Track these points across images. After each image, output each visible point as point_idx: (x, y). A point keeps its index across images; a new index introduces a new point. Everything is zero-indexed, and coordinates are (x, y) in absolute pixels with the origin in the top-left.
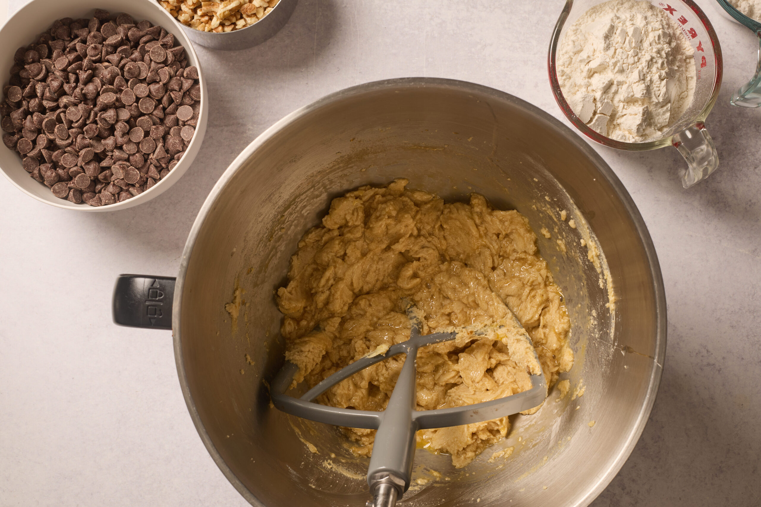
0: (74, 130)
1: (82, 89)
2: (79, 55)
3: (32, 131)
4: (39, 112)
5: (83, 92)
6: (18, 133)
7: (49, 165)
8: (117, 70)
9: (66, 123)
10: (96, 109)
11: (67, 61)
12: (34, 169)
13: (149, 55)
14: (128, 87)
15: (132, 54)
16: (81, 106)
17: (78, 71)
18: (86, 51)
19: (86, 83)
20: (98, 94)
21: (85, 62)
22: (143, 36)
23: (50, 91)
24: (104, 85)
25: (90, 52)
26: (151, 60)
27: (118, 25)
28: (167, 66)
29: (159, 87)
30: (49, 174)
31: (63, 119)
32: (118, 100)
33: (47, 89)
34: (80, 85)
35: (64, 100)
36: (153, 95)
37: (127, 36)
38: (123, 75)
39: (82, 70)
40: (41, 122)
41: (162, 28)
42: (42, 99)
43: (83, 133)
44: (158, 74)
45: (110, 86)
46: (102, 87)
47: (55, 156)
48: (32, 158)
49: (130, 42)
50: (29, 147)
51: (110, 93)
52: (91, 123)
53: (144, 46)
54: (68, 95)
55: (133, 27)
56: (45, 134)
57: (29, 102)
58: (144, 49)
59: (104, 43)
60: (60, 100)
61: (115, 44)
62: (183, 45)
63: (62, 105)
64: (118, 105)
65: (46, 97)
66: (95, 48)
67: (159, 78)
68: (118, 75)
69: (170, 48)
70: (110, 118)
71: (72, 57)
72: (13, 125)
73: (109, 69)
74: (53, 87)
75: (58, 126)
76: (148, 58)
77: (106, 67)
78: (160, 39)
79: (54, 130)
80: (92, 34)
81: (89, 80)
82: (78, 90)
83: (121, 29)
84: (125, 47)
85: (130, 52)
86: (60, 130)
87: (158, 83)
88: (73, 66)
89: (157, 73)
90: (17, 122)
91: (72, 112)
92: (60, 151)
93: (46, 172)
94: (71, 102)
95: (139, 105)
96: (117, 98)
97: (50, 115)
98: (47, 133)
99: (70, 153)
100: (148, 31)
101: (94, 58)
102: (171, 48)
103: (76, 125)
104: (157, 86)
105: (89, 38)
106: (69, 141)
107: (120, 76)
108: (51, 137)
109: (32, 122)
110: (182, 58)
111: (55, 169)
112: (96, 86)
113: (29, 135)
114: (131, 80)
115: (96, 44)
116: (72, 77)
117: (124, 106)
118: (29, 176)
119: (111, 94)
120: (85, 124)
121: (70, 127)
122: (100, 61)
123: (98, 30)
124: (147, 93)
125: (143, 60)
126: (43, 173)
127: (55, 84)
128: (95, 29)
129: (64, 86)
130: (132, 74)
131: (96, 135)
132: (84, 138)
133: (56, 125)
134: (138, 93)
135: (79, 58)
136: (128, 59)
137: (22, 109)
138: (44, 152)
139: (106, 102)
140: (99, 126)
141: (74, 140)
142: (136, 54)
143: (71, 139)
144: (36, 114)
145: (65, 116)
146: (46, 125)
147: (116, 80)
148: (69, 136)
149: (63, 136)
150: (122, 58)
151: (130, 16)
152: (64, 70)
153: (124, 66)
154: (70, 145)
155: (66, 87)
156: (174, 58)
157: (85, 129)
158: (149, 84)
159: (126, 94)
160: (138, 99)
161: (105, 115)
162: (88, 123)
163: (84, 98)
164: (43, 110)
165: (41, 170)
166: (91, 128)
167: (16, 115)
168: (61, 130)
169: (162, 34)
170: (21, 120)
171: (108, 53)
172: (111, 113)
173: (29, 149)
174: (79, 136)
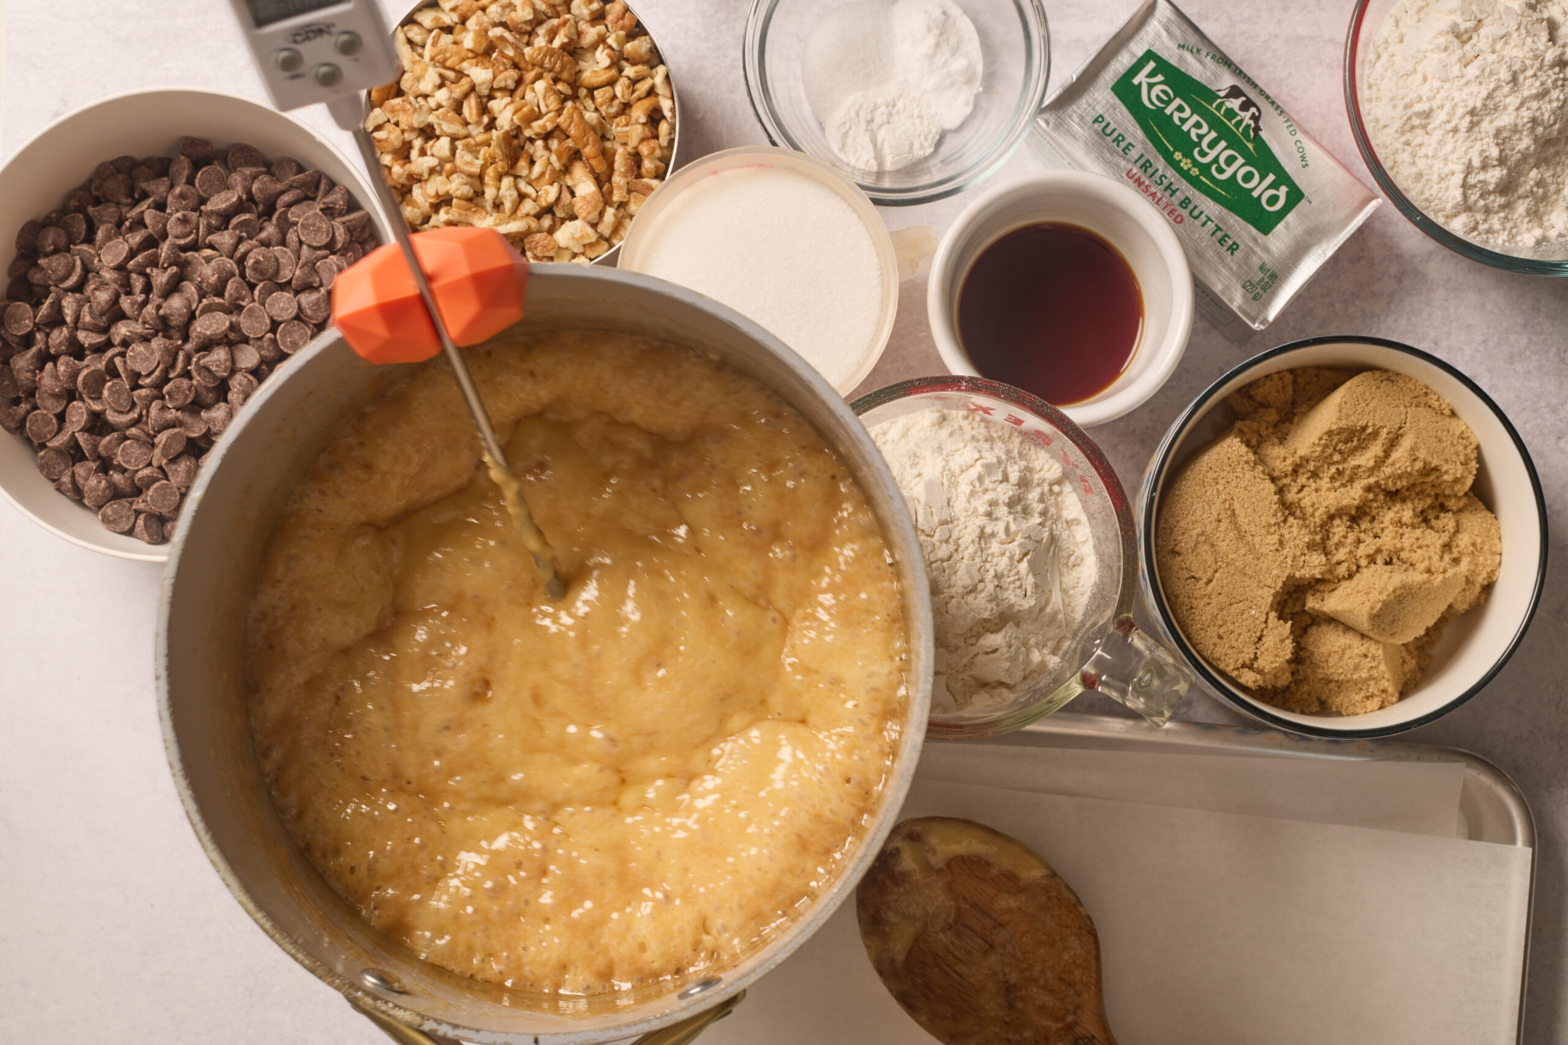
0: (143, 392)
1: (159, 307)
2: (150, 236)
3: (55, 396)
4: (70, 355)
5: (161, 312)
6: (27, 398)
7: (93, 465)
8: (231, 264)
9: (127, 377)
10: (189, 346)
11: (127, 248)
12: (61, 473)
13: (296, 231)
14: (254, 301)
15: (261, 229)
16: (157, 343)
17: (148, 270)
18: (165, 226)
19: (167, 294)
20: (192, 317)
21: (164, 250)
22: (283, 192)
23: (91, 312)
24: (204, 297)
25: (172, 227)
26: (301, 243)
27: (231, 169)
28: (333, 253)
29: (318, 299)
30: (94, 484)
31: (121, 370)
32: (233, 327)
33: (86, 308)
34: (155, 297)
35: (122, 330)
36: (306, 316)
37: (249, 193)
38: (243, 275)
39: (157, 266)
40: (74, 376)
41: (323, 174)
42: (76, 328)
43: (162, 398)
44: (316, 272)
45: (217, 300)
46: (200, 301)
47: (106, 447)
48: (58, 451)
49: (256, 204)
50: (50, 428)
51: (216, 313)
52: (178, 376)
53: (285, 213)
54: (129, 318)
55: (261, 173)
56: (84, 401)
57: (48, 335)
58: (287, 219)
59: (203, 208)
60: (113, 330)
61: (225, 210)
62: (367, 208)
63: (117, 340)
64: (233, 339)
65: (84, 323)
66: (184, 221)
67: (317, 280)
68: (234, 275)
69: (341, 214)
70: (217, 366)
71: (136, 238)
72: (16, 383)
73: (213, 263)
74: (99, 303)
75: (109, 384)
76: (295, 239)
77: (208, 260)
78: (319, 197)
79: (101, 393)
80: (177, 190)
81: (173, 287)
82: (150, 308)
83: (236, 178)
84: (247, 216)
85: (258, 226)
86: (114, 393)
87: (317, 289)
88: (139, 258)
89: (314, 270)
90: (24, 377)
91: (138, 354)
92: (115, 435)
93: (86, 480)
94: (137, 334)
95: (278, 336)
96: (231, 324)
97: (92, 360)
98: (87, 399)
99: (136, 439)
100: (294, 181)
101: (182, 242)
102: (343, 215)
103: (148, 381)
104: (314, 296)
105: (170, 199)
106: (135, 415)
107: (237, 278)
108: (97, 407)
109: (56, 377)
110: (366, 235)
111: (106, 473)
112: (187, 299)
113: (49, 403)
114: (261, 285)
115: (186, 212)
116: (138, 283)
117: (246, 340)
118: (51, 487)
119: (220, 315)
120: (165, 380)
121: (136, 387)
122: (195, 247)
123: (190, 181)
124: (293, 311)
125: (283, 243)
126: (81, 481)
127: (103, 297)
128: (184, 180)
129: (121, 301)
130: (262, 273)
131: (189, 400)
132: (164, 408)
133: (105, 382)
134: (275, 312)
135: (151, 242)
136: (254, 242)
137: (34, 350)
138: (81, 438)
139: (208, 333)
140: (195, 382)
141: (144, 412)
142: (270, 230)
143: (137, 410)
144: (63, 359)
145: (125, 362)
146: (85, 384)
147: (229, 287)
148: (134, 404)
149: (121, 405)
150: (240, 240)
151: (255, 150)
152: (120, 268)
153: (245, 256)
154: (135, 423)
155: (125, 303)
156: (348, 238)
157: (166, 389)
158: (297, 292)
159: (250, 316)
160: (275, 325)
161: (207, 359)
162: (171, 375)
163: (163, 326)
164: (77, 351)
165: (77, 476)
166: (178, 388)
167: (22, 362)
168: (117, 392)
169: (322, 187)
170: (33, 372)
171: (211, 230)
172: (220, 355)
173: (50, 432)
174: (153, 404)
